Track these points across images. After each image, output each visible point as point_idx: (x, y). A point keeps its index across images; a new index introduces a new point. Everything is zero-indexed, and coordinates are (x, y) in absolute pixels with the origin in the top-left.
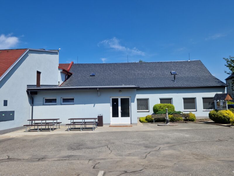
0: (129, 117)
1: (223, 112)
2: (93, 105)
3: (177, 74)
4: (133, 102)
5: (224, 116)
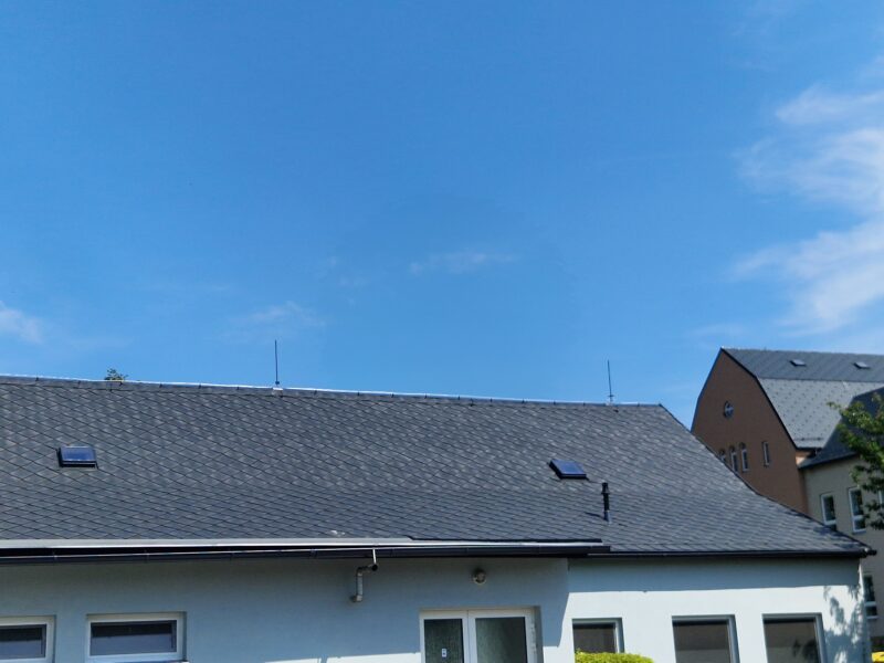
3: (588, 476)
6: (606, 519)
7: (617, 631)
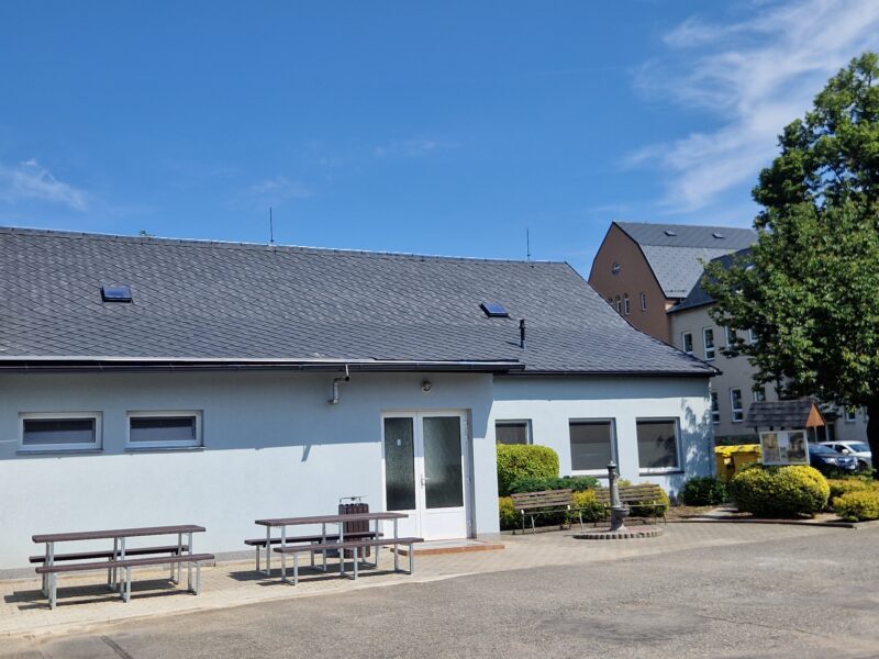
0: (462, 505)
1: (796, 473)
2: (300, 449)
3: (509, 315)
4: (483, 435)
5: (803, 489)
6: (522, 346)
7: (527, 429)
